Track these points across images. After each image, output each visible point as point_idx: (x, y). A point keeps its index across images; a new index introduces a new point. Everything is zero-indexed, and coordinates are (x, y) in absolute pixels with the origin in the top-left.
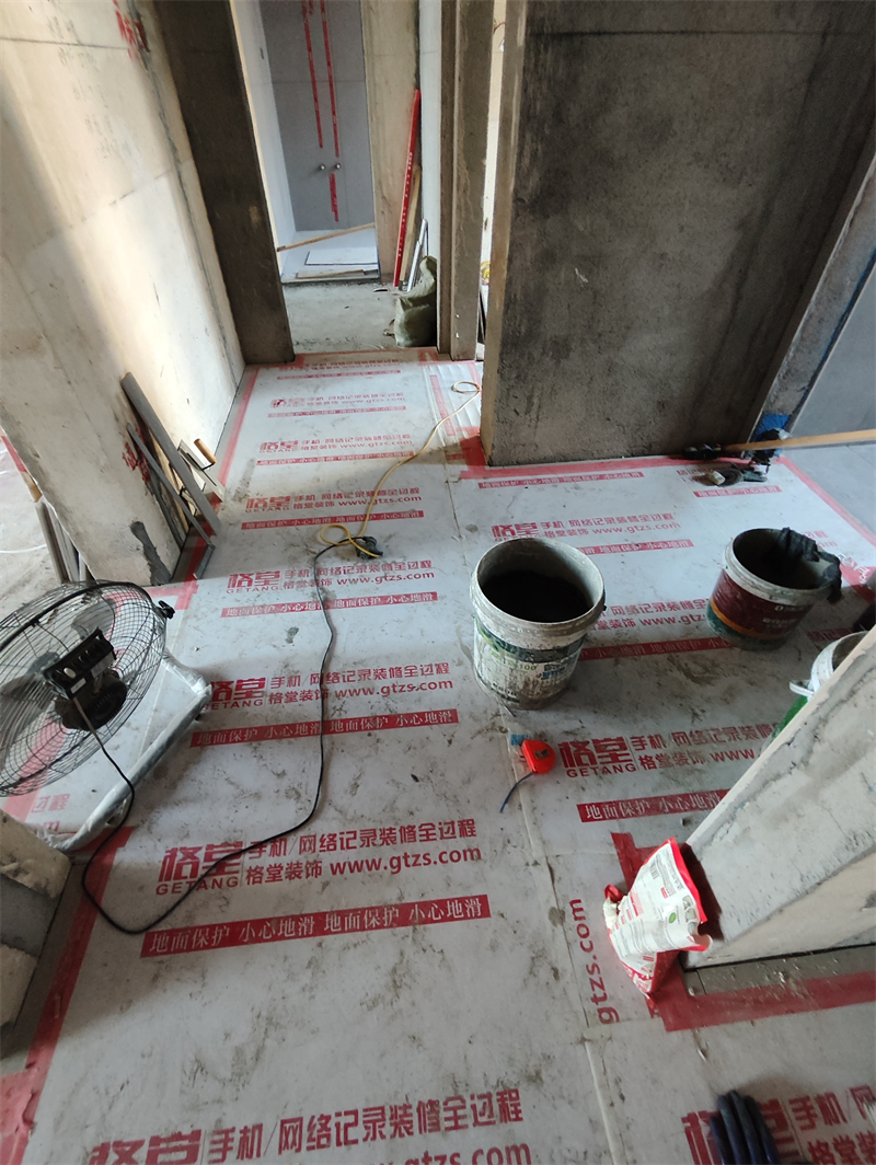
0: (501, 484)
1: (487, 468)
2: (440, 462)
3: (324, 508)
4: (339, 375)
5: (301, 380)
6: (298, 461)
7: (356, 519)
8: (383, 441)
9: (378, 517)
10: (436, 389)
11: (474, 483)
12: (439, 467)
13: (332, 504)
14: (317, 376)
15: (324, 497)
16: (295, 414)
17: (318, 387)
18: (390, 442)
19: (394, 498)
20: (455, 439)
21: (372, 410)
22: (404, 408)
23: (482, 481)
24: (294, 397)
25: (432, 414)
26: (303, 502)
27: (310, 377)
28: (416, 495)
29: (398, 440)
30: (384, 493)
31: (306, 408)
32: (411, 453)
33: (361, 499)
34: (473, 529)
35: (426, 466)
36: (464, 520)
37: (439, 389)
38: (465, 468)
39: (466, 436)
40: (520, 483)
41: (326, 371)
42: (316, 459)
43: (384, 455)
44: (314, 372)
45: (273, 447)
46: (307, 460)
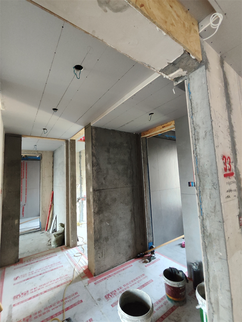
0: (100, 281)
1: (94, 277)
2: (80, 280)
3: (46, 314)
4: (37, 262)
5: (24, 267)
6: (30, 298)
7: (60, 313)
8: (60, 279)
9: (68, 309)
10: (70, 257)
11: (92, 284)
12: (80, 282)
13: (49, 311)
14: (29, 264)
15: (45, 309)
16: (24, 280)
17: (31, 268)
18: (62, 279)
19: (71, 298)
20: (81, 271)
21: (52, 270)
22: (62, 266)
23: (95, 282)
24: (22, 274)
25: (71, 265)
26: (37, 315)
27: (27, 265)
28: (77, 295)
29: (64, 278)
30: (66, 298)
31: (28, 277)
32: (70, 281)
33: (59, 304)
34: (99, 300)
35: (77, 283)
36: (96, 298)
37: (71, 257)
38: (88, 279)
39: (84, 269)
40: (105, 279)
41: (32, 262)
42: (37, 295)
43: (62, 284)
44: (28, 263)
45: (18, 297)
46: (34, 297)
